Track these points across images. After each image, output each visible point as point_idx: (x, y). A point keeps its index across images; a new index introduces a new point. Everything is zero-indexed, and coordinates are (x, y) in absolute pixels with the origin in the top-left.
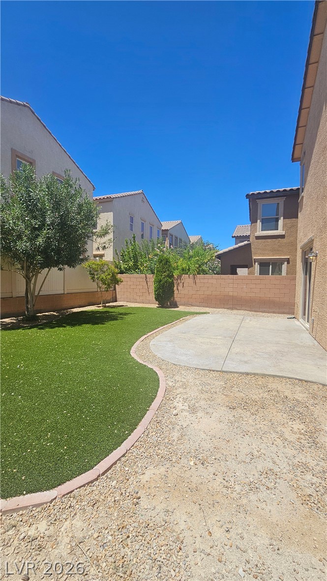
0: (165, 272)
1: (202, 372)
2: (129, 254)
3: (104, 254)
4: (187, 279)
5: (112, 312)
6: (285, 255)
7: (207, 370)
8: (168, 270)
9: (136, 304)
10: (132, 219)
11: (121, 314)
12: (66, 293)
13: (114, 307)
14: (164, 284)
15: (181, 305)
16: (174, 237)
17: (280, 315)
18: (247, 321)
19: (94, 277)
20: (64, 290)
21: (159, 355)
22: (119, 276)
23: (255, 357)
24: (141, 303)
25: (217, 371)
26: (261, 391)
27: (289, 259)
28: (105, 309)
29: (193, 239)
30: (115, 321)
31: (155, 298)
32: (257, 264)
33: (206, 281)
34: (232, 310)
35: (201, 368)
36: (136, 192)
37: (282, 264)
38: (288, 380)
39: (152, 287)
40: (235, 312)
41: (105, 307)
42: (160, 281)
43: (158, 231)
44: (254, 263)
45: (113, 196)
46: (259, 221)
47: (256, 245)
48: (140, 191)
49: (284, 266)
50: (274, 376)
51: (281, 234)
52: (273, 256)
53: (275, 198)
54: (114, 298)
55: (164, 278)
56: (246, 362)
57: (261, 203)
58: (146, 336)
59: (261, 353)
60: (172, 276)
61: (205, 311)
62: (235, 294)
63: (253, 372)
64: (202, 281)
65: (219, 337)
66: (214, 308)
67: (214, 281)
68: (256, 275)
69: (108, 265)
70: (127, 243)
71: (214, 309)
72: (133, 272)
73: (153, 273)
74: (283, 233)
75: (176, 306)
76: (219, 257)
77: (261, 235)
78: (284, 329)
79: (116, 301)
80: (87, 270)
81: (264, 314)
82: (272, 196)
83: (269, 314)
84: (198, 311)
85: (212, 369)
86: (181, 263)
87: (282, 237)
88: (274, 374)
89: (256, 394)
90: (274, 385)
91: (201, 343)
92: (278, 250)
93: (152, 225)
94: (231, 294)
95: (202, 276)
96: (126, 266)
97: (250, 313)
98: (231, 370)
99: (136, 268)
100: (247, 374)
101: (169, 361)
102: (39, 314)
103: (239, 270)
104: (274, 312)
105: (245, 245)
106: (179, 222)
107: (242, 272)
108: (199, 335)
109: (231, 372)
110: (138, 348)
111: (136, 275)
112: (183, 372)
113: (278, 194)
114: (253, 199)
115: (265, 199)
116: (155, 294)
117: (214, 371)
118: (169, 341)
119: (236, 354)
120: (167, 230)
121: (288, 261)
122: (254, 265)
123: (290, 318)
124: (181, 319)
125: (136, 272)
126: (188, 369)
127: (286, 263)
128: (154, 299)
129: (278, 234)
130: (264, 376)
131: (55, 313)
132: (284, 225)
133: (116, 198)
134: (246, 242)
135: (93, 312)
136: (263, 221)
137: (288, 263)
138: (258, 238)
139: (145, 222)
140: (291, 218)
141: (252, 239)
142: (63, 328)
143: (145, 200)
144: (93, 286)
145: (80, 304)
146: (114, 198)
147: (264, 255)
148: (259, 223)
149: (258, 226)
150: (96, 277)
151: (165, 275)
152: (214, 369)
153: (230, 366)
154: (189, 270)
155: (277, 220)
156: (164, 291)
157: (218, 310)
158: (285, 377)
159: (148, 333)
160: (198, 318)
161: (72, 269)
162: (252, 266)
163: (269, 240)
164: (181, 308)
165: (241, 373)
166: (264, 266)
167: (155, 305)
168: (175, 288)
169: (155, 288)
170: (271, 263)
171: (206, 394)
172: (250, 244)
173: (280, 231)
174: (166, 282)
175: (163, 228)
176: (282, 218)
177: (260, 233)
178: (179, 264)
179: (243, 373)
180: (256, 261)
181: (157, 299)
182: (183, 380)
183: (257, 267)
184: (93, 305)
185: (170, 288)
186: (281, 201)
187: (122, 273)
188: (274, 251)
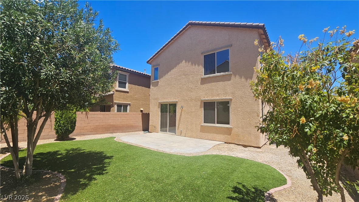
6: (129, 102)
32: (116, 105)
37: (127, 106)
44: (114, 105)
46: (117, 82)
47: (115, 95)
49: (128, 107)
52: (124, 102)
53: (125, 72)
62: (114, 124)
67: (102, 116)
68: (115, 111)
74: (128, 90)
87: (128, 92)
92: (126, 99)
94: (112, 123)
105: (111, 94)
121: (130, 105)
123: (146, 133)
129: (126, 91)
132: (129, 87)
136: (119, 82)
138: (117, 91)
140: (131, 84)
147: (119, 101)
149: (117, 84)
155: (125, 83)
162: (114, 107)
163: (122, 93)
166: (119, 107)
170: (122, 106)
172: (113, 94)
173: (126, 89)
176: (128, 83)
177: (118, 88)
180: (115, 103)
183: (116, 107)
186: (127, 75)
188: (124, 99)
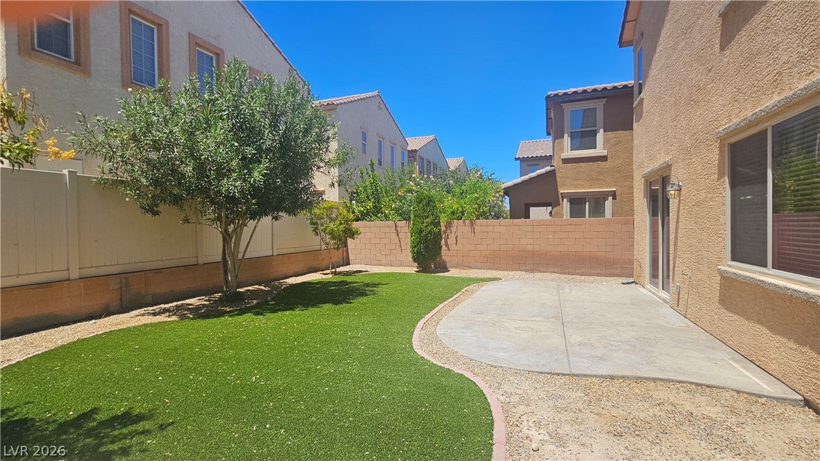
0: (427, 217)
1: (541, 377)
2: (366, 190)
3: (324, 191)
4: (460, 227)
5: (352, 283)
6: (609, 186)
7: (549, 373)
8: (433, 214)
9: (381, 267)
10: (364, 135)
11: (367, 285)
12: (275, 254)
13: (348, 274)
14: (427, 235)
15: (451, 267)
16: (425, 160)
17: (608, 278)
18: (567, 290)
19: (316, 228)
20: (272, 249)
21: (461, 352)
22: (355, 225)
23: (611, 350)
24: (388, 266)
25: (564, 375)
26: (646, 405)
27: (615, 191)
28: (338, 279)
29: (453, 163)
30: (365, 298)
31: (413, 257)
32: (565, 200)
33: (490, 229)
34: (533, 272)
35: (537, 370)
36: (370, 94)
37: (605, 199)
38: (678, 385)
39: (407, 240)
40: (538, 275)
41: (335, 273)
42: (421, 231)
43: (403, 153)
44: (561, 200)
45: (336, 100)
46: (566, 135)
47: (563, 172)
48: (376, 93)
49: (609, 203)
50: (655, 380)
51: (601, 155)
52: (591, 188)
53: (589, 101)
54: (345, 259)
55: (426, 227)
56: (601, 359)
57: (568, 108)
58: (423, 321)
59: (615, 343)
60: (437, 224)
61: (492, 277)
62: (537, 248)
63: (620, 374)
64: (484, 229)
65: (538, 319)
66: (505, 270)
68: (565, 217)
69: (337, 209)
70: (362, 173)
71: (505, 272)
72: (374, 218)
73: (407, 219)
74: (604, 153)
75: (445, 269)
76: (507, 191)
77: (570, 157)
78: (629, 302)
79: (348, 264)
80: (306, 216)
81: (583, 278)
82: (584, 97)
83: (592, 278)
84: (481, 276)
85: (556, 371)
86: (450, 202)
87: (603, 159)
88: (654, 377)
89: (643, 411)
90: (661, 393)
91: (516, 328)
92: (598, 180)
93: (394, 144)
94: (530, 248)
95: (482, 221)
96: (362, 209)
97: (562, 276)
98: (585, 373)
99: (376, 211)
100: (612, 378)
101: (481, 360)
102: (240, 290)
103: (532, 210)
104: (598, 275)
105: (547, 173)
106: (432, 137)
107: (539, 213)
108: (505, 315)
109: (586, 376)
110: (421, 340)
111: (378, 222)
112: (511, 378)
113: (595, 95)
114: (555, 103)
115: (574, 103)
116: (413, 252)
117: (558, 375)
118: (464, 328)
119: (579, 345)
120: (416, 151)
121: (614, 195)
122: (561, 202)
123: (627, 283)
124: (463, 290)
125: (379, 218)
126: (517, 372)
127: (610, 198)
128: (411, 259)
129: (597, 155)
130: (638, 379)
131: (261, 287)
132: (606, 141)
133: (341, 104)
134: (548, 168)
135: (321, 283)
136: (572, 136)
137: (614, 198)
138: (566, 161)
139: (383, 139)
140: (615, 131)
141: (556, 162)
142: (291, 312)
143: (382, 106)
144: (314, 242)
145: (297, 270)
146: (338, 104)
147: (576, 186)
148: (567, 139)
149: (565, 143)
150: (321, 228)
151: (427, 222)
152: (559, 372)
153: (581, 366)
154: (463, 213)
155: (594, 133)
156: (426, 248)
157: (512, 273)
158: (673, 381)
159: (425, 314)
160: (488, 288)
161: (292, 218)
162: (559, 205)
163: (583, 164)
164: (453, 273)
165: (601, 376)
166: (577, 203)
167: (412, 269)
168: (443, 242)
169: (413, 242)
170: (587, 199)
171: (566, 413)
172: (554, 170)
173: (599, 151)
174: (430, 232)
175: (409, 148)
176: (602, 130)
177: (569, 153)
178: (446, 204)
179: (605, 377)
180: (563, 196)
181: (415, 260)
182: (519, 392)
183: (566, 205)
184: (315, 271)
185: (436, 242)
186: (599, 105)
187: (357, 220)
188: (592, 180)
